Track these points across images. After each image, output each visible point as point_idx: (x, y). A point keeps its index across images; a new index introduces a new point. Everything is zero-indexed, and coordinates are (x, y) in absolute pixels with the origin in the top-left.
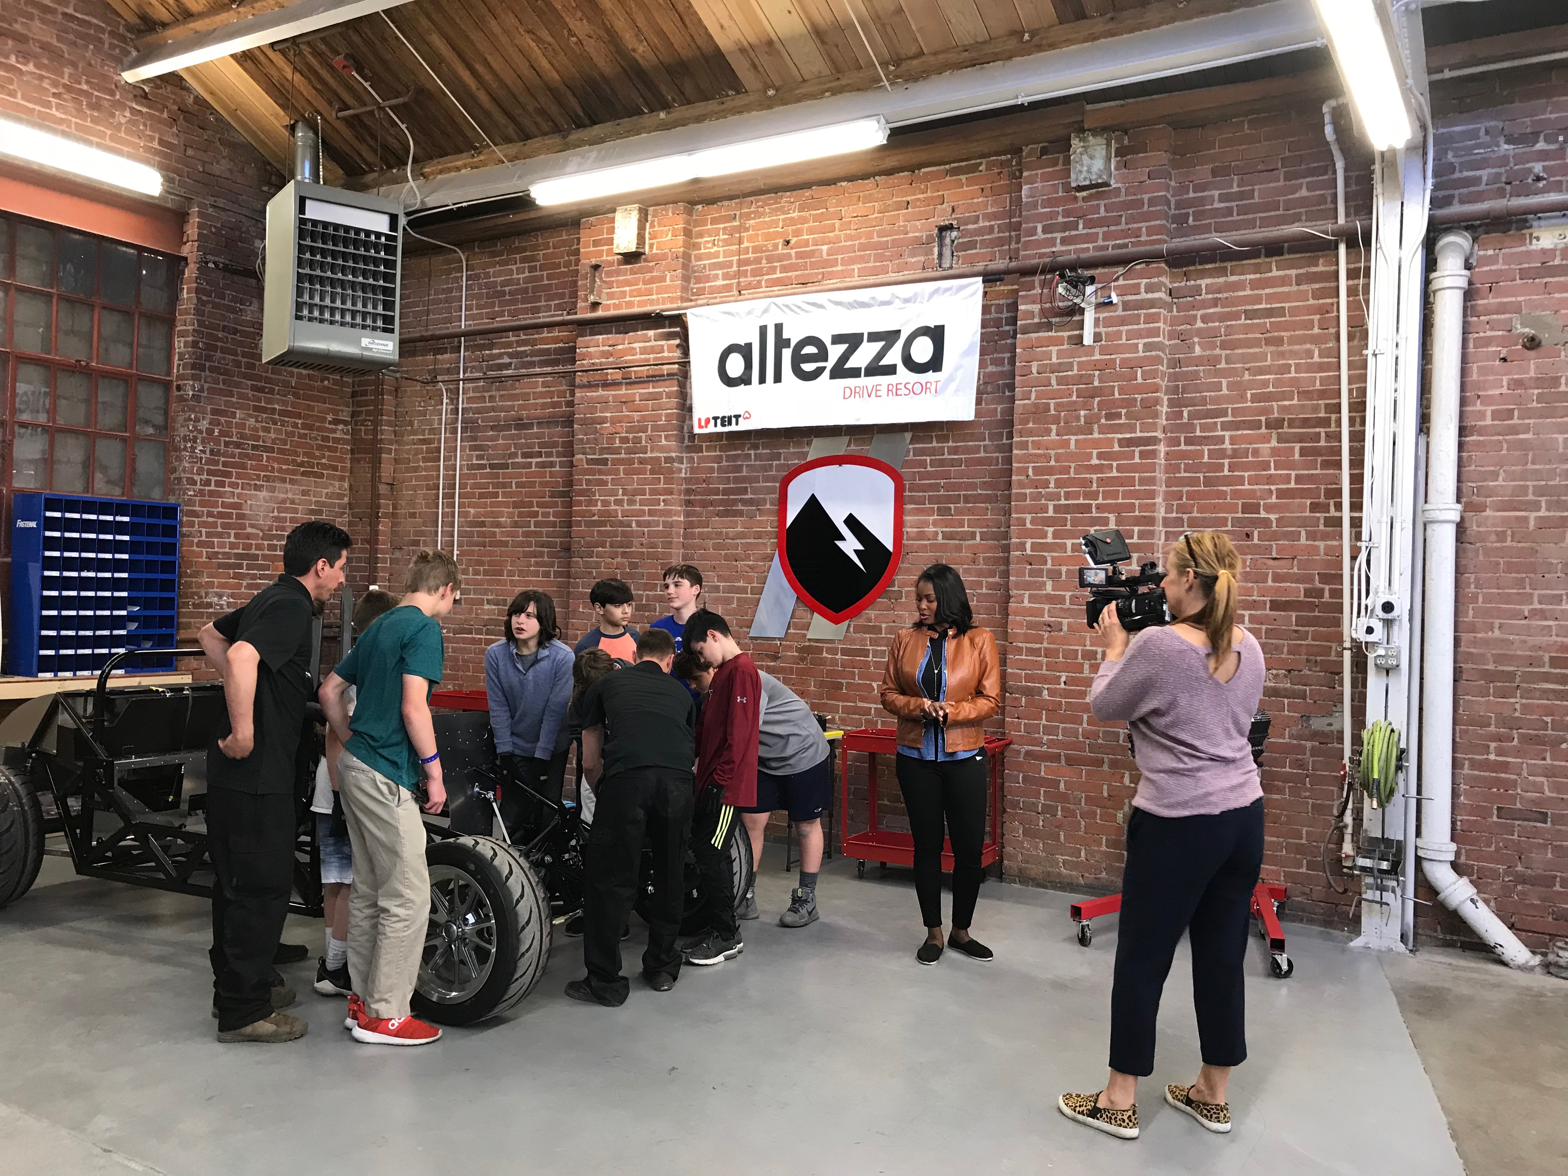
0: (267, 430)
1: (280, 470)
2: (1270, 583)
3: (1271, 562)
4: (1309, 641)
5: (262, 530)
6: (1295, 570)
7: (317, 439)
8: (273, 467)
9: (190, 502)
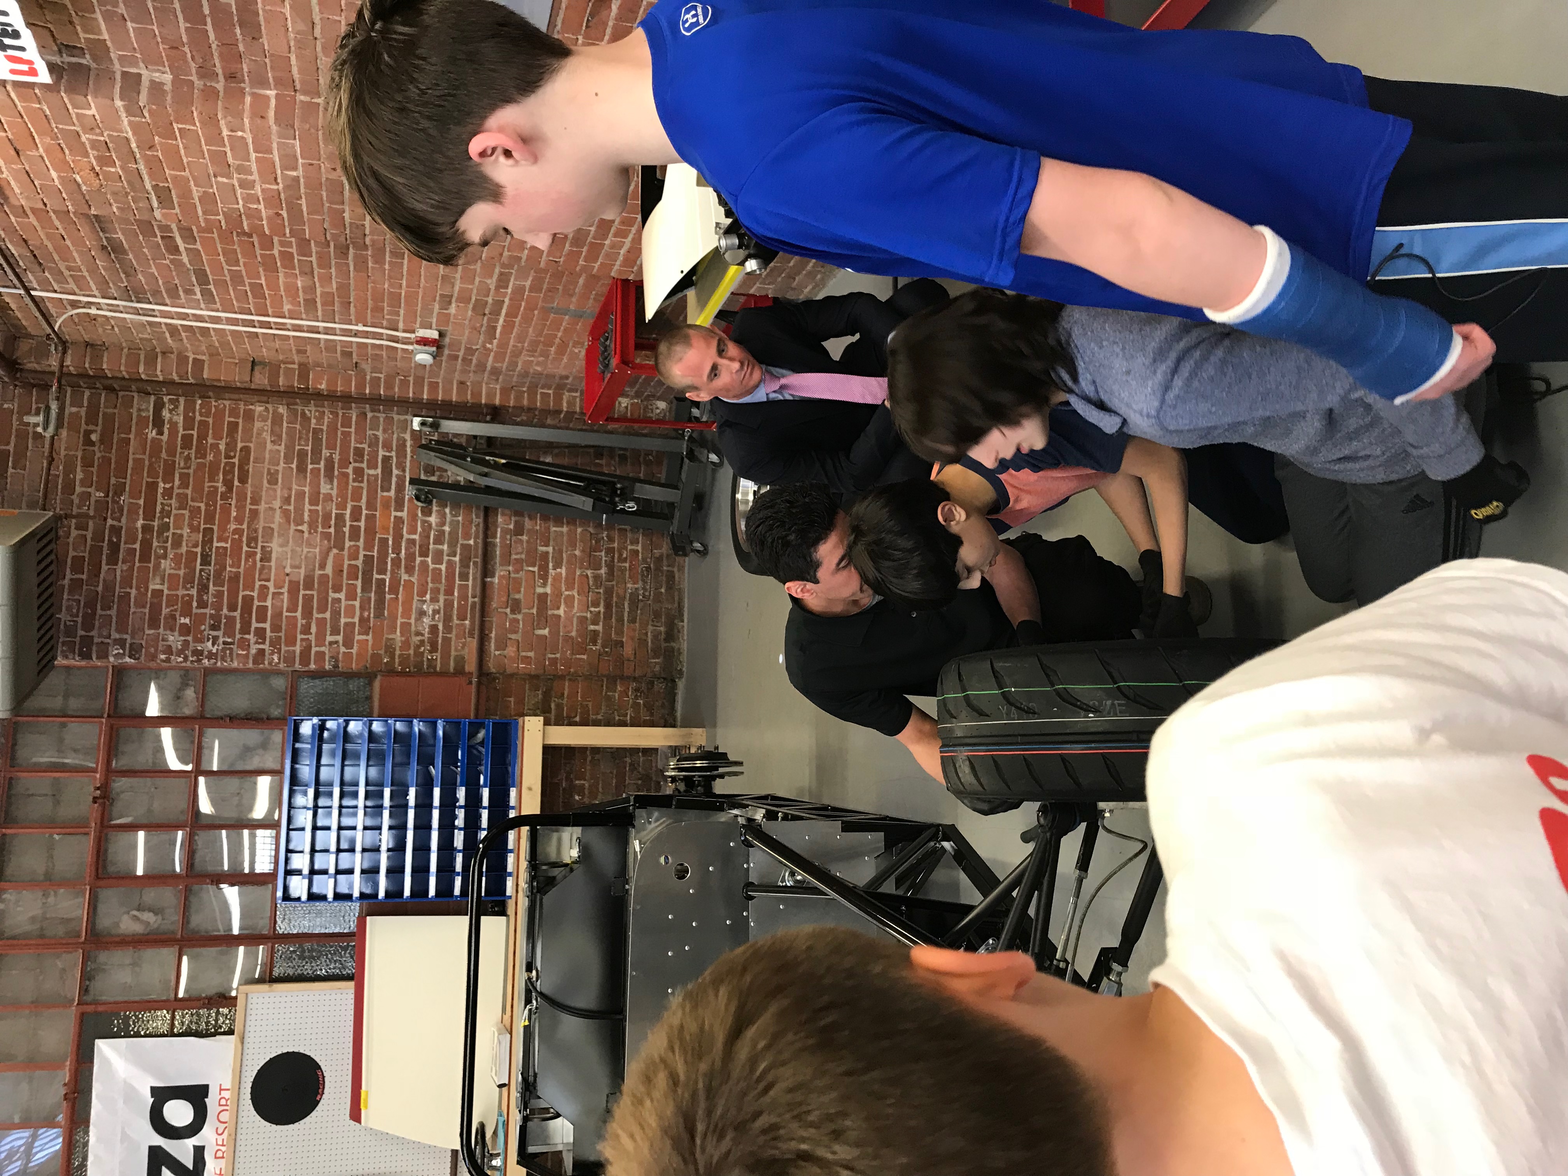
0: (178, 541)
1: (239, 520)
5: (330, 549)
7: (188, 458)
8: (236, 531)
9: (289, 659)
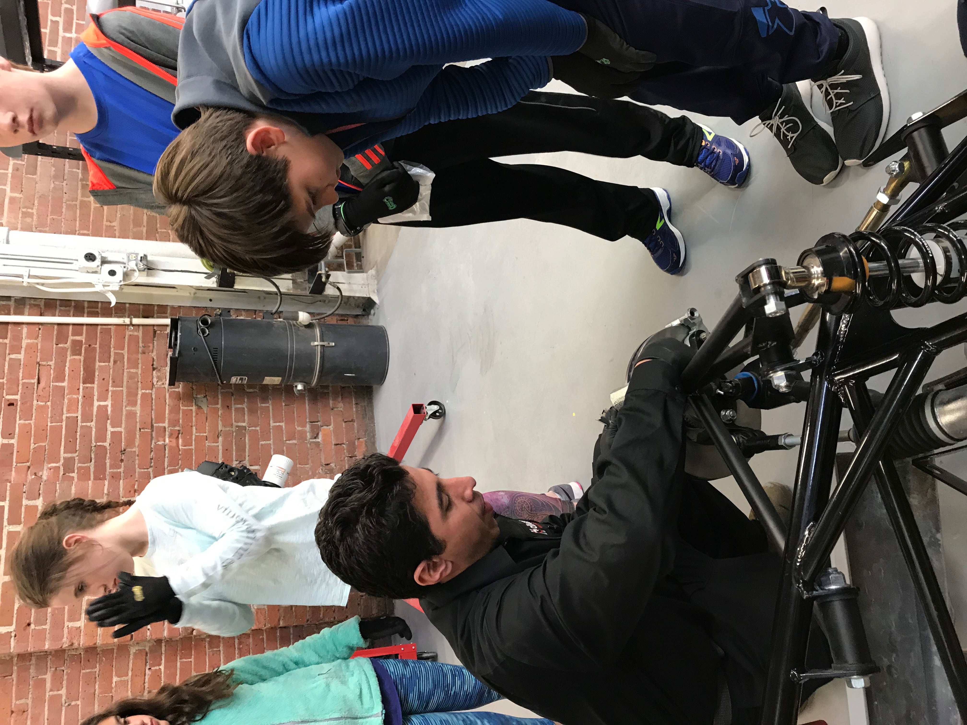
2: (65, 384)
3: (42, 384)
4: (125, 352)
6: (52, 363)
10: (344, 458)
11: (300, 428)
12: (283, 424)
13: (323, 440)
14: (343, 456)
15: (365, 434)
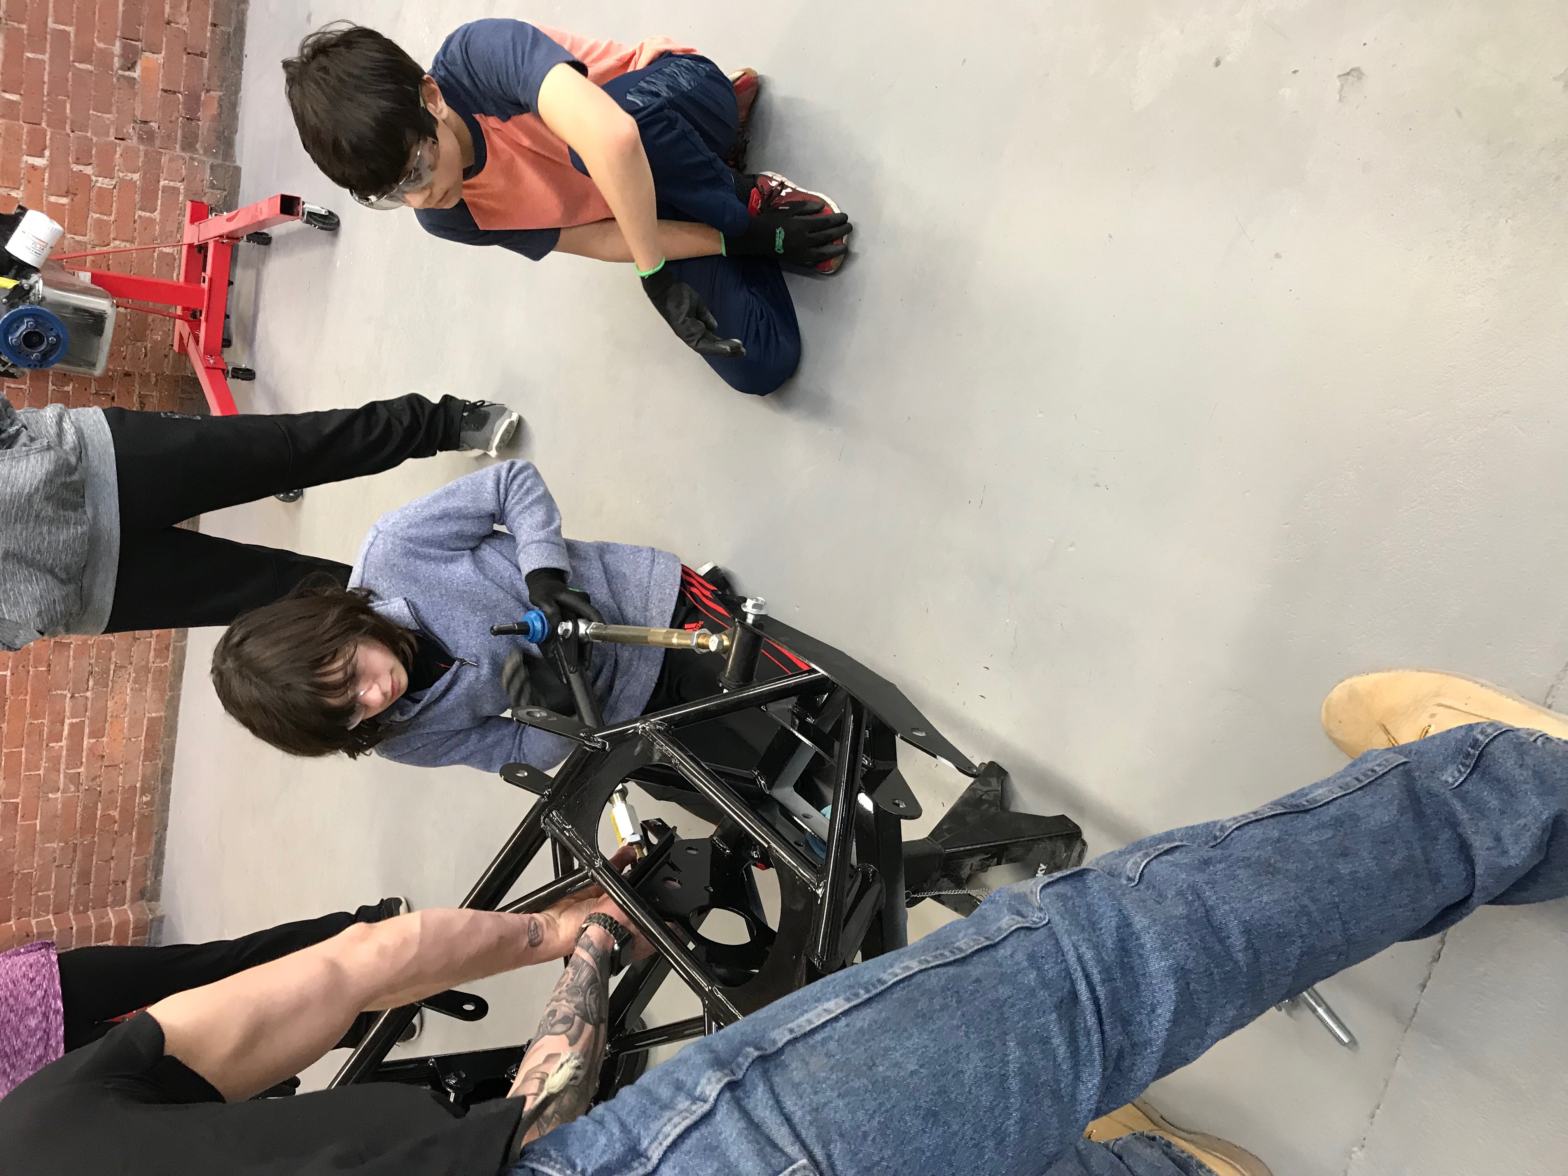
10: (177, 119)
11: (101, 45)
12: (70, 29)
13: (142, 77)
14: (176, 114)
15: (221, 86)
